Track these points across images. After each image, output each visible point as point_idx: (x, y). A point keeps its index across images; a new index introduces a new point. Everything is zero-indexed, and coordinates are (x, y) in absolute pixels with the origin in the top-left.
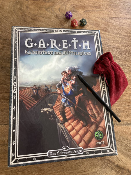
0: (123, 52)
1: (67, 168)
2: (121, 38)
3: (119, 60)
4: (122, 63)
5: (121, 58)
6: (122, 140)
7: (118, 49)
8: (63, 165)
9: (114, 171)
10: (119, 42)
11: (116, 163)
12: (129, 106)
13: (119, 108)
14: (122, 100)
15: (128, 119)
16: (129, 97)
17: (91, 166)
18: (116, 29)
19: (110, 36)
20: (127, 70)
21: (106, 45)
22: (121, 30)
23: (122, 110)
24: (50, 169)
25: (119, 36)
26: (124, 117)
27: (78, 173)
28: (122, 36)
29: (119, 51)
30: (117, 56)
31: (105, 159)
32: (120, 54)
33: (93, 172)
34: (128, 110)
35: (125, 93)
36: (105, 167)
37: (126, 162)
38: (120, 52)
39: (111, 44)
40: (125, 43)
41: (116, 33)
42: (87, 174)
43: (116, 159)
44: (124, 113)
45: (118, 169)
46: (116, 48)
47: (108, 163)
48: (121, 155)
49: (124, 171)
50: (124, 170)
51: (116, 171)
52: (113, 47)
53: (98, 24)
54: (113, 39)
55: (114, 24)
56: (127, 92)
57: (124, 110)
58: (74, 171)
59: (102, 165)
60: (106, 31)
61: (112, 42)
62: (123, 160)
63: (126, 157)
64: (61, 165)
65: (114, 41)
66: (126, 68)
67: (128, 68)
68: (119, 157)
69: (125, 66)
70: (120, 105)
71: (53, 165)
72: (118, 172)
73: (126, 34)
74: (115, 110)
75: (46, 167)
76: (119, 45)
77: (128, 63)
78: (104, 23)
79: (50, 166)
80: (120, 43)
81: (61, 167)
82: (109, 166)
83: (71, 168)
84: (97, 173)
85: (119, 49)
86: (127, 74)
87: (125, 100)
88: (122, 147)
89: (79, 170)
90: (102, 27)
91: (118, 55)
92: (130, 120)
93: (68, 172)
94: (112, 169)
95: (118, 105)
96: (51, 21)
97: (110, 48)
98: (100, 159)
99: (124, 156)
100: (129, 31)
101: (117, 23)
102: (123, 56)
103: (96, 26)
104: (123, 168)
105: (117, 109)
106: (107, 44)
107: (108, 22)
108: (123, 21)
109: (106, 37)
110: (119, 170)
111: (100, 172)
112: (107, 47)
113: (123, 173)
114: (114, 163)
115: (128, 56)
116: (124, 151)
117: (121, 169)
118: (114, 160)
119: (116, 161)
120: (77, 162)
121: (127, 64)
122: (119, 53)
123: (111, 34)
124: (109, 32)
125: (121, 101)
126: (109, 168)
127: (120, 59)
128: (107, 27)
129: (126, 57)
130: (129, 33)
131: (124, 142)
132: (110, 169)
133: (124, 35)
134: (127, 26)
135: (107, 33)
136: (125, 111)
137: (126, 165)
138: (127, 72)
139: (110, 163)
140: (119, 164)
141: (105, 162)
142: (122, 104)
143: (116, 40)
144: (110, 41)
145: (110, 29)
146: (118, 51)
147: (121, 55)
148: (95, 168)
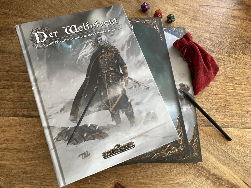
1: (152, 175)
2: (213, 28)
3: (212, 53)
4: (216, 56)
6: (219, 145)
7: (210, 40)
8: (147, 171)
11: (212, 172)
12: (225, 105)
13: (213, 107)
14: (217, 98)
15: (225, 120)
16: (225, 95)
17: (182, 174)
18: (207, 18)
19: (200, 25)
20: (222, 65)
21: (196, 35)
22: (213, 19)
23: (218, 110)
24: (131, 174)
25: (212, 26)
27: (166, 181)
28: (214, 27)
29: (211, 43)
30: (209, 47)
31: (198, 166)
32: (213, 45)
33: (185, 182)
34: (225, 109)
35: (220, 90)
36: (199, 176)
37: (224, 171)
40: (218, 34)
41: (207, 23)
42: (177, 183)
44: (220, 113)
45: (215, 179)
47: (202, 171)
48: (218, 162)
49: (222, 182)
50: (222, 180)
51: (212, 181)
53: (186, 12)
54: (205, 29)
55: (205, 13)
56: (223, 89)
58: (160, 179)
60: (195, 20)
61: (204, 32)
62: (221, 168)
63: (224, 165)
64: (145, 171)
65: (205, 31)
66: (220, 62)
67: (223, 62)
68: (216, 164)
69: (220, 59)
70: (215, 104)
71: (135, 171)
73: (219, 24)
75: (127, 173)
76: (212, 36)
77: (222, 56)
78: (193, 11)
79: (131, 171)
80: (213, 34)
81: (144, 173)
82: (203, 175)
83: (157, 175)
84: (189, 182)
85: (212, 40)
86: (222, 69)
87: (221, 99)
88: (218, 152)
89: (167, 178)
90: (191, 15)
91: (211, 47)
92: (227, 122)
93: (153, 179)
94: (207, 178)
95: (213, 104)
96: (131, 6)
97: (200, 39)
99: (222, 164)
100: (223, 20)
101: (209, 11)
102: (217, 48)
103: (184, 14)
104: (221, 179)
107: (198, 10)
108: (216, 10)
109: (196, 26)
110: (216, 181)
111: (193, 181)
112: (198, 37)
113: (221, 184)
114: (209, 172)
115: (222, 49)
116: (221, 157)
117: (218, 179)
119: (211, 169)
120: (164, 168)
121: (221, 58)
122: (211, 44)
123: (202, 23)
124: (199, 20)
125: (215, 99)
126: (204, 177)
128: (197, 15)
129: (220, 50)
130: (223, 23)
131: (222, 147)
133: (217, 26)
134: (220, 16)
135: (197, 22)
136: (221, 111)
137: (224, 175)
138: (222, 67)
139: (205, 171)
141: (199, 170)
142: (217, 103)
143: (208, 31)
144: (200, 31)
145: (200, 17)
147: (214, 47)
148: (187, 176)
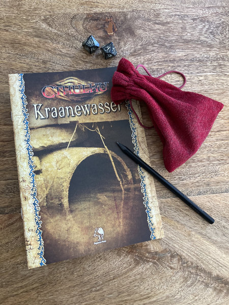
0: (217, 27)
5: (213, 43)
9: (210, 290)
10: (207, 6)
26: (226, 174)
38: (208, 29)
39: (187, 12)
43: (215, 265)
46: (201, 21)
52: (194, 20)
57: (225, 158)
59: (186, 280)
72: (221, 291)
74: (204, 160)
98: (180, 268)
105: (211, 158)
106: (178, 13)
118: (210, 266)
127: (210, 46)
132: (202, 286)
140: (220, 275)
146: (205, 26)
